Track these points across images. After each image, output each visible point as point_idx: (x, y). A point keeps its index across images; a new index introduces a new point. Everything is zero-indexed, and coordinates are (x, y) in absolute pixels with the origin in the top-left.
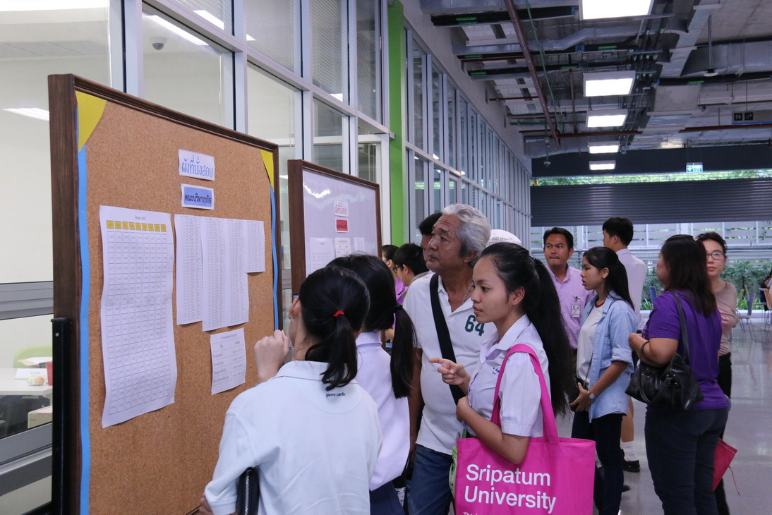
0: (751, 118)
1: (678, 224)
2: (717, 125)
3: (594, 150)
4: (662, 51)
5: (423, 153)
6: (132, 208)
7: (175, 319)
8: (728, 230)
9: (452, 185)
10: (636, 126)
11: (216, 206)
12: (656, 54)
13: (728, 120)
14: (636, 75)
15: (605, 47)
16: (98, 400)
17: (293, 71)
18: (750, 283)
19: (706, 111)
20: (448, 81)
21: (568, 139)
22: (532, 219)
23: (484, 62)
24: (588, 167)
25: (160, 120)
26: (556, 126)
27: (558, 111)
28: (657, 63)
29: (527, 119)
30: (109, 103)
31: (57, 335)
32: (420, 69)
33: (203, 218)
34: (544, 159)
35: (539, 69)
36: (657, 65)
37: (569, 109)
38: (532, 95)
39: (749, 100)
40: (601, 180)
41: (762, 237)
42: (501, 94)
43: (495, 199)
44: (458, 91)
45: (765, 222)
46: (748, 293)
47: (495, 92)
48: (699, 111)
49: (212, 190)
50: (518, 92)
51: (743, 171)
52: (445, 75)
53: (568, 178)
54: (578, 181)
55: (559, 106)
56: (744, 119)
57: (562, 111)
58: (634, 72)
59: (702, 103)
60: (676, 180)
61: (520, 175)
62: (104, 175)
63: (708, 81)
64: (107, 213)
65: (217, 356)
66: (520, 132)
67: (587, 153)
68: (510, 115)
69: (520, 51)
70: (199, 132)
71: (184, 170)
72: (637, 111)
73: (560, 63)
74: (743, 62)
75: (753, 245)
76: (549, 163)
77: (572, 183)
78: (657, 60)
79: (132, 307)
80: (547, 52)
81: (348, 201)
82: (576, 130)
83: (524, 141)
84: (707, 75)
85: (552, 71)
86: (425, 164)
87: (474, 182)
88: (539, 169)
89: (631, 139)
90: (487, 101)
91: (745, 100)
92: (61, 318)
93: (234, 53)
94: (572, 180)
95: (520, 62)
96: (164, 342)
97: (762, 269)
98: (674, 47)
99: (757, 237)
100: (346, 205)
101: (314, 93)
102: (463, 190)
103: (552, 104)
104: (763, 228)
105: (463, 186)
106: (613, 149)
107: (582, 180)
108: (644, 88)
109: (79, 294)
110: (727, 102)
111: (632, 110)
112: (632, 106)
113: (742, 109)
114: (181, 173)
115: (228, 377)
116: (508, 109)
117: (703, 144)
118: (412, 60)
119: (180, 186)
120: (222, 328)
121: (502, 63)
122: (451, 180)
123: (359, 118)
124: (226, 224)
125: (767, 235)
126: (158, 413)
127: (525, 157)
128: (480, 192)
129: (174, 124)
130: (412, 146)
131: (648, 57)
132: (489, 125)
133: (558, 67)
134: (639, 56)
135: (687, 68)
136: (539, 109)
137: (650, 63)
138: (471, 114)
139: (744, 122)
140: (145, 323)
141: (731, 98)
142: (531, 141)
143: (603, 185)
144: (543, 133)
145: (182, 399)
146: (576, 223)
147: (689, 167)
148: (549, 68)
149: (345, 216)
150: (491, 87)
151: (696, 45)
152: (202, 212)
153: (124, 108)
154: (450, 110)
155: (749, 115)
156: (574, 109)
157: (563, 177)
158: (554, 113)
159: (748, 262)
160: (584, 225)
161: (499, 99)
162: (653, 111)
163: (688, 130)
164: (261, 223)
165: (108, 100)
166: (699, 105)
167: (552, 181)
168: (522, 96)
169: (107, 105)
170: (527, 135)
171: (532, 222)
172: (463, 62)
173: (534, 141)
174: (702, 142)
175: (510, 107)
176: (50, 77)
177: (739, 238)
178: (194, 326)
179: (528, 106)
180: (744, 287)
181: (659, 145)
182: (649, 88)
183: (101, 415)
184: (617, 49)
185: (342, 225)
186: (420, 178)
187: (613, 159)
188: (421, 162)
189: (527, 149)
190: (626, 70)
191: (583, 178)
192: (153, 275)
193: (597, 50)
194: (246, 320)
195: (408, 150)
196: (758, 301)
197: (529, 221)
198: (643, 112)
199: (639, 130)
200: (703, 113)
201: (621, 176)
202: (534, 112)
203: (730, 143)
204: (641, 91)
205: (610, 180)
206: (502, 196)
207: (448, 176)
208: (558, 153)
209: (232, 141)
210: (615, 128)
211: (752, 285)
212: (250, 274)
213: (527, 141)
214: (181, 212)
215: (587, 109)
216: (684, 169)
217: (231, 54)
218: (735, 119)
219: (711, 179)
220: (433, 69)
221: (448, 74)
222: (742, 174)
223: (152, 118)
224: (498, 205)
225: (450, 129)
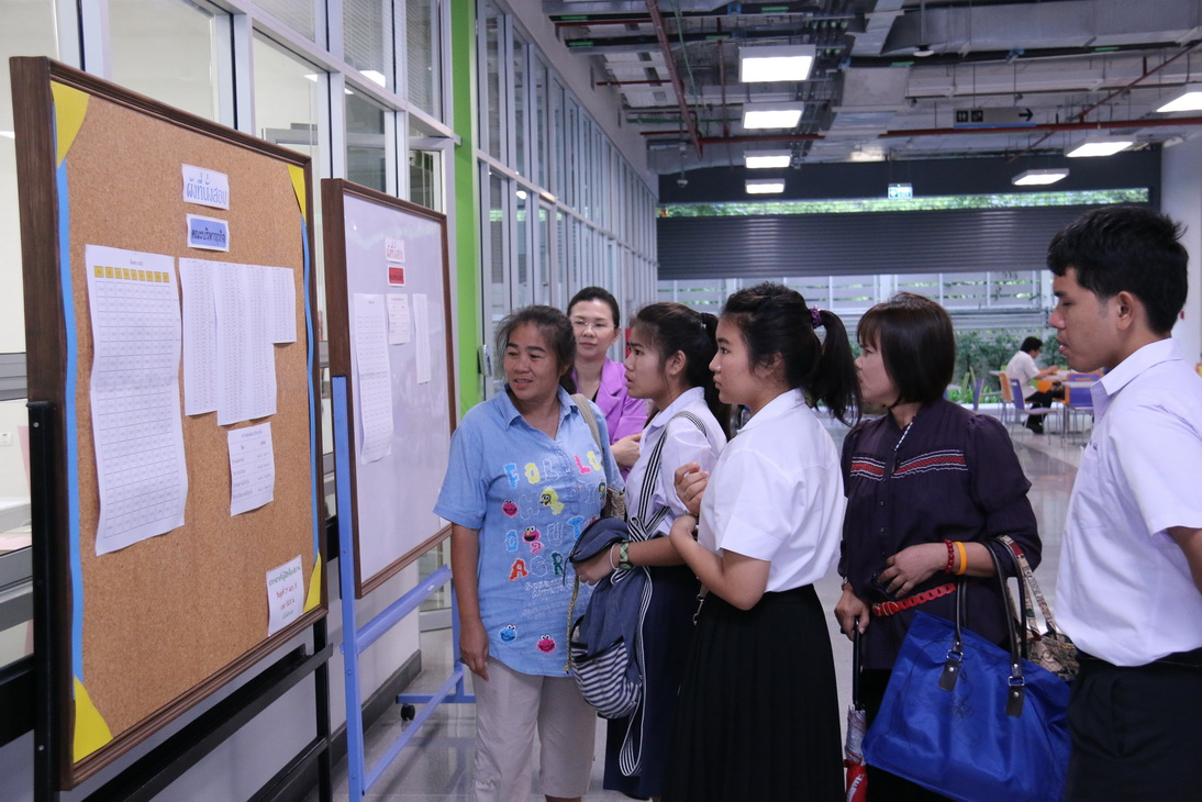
0: (980, 119)
1: (875, 277)
2: (933, 127)
3: (753, 162)
4: (853, 17)
5: (501, 166)
6: (126, 248)
7: (183, 408)
8: (947, 286)
9: (542, 215)
10: (815, 128)
11: (231, 247)
12: (846, 19)
13: (948, 121)
14: (817, 50)
15: (771, 9)
16: (90, 517)
17: (314, 41)
18: (978, 364)
19: (918, 105)
20: (536, 56)
21: (715, 147)
22: (659, 269)
23: (590, 27)
24: (744, 188)
25: (158, 121)
26: (697, 125)
27: (699, 102)
28: (848, 33)
29: (653, 114)
30: (93, 98)
31: (36, 425)
32: (496, 35)
33: (216, 263)
34: (678, 176)
35: (673, 38)
36: (847, 36)
37: (716, 100)
38: (661, 78)
39: (977, 92)
40: (763, 209)
41: (995, 297)
42: (614, 76)
43: (606, 238)
44: (551, 71)
45: (1000, 274)
46: (974, 378)
47: (605, 72)
48: (907, 107)
49: (226, 223)
50: (640, 73)
51: (969, 198)
52: (531, 46)
53: (713, 205)
54: (729, 210)
55: (701, 94)
56: (971, 119)
57: (706, 102)
58: (813, 47)
59: (911, 95)
60: (874, 210)
61: (641, 201)
62: (89, 200)
63: (919, 62)
64: (96, 255)
65: (237, 461)
66: (642, 133)
67: (743, 167)
68: (627, 107)
69: (646, 11)
70: (208, 138)
71: (189, 194)
72: (817, 104)
73: (705, 31)
74: (969, 37)
75: (983, 307)
76: (685, 182)
77: (720, 213)
78: (846, 30)
79: (129, 389)
80: (686, 14)
81: (404, 238)
82: (726, 132)
83: (648, 148)
84: (919, 54)
85: (693, 43)
86: (504, 184)
87: (573, 211)
88: (669, 190)
89: (808, 146)
90: (592, 86)
91: (972, 92)
92: (41, 402)
93: (232, 16)
94: (718, 208)
95: (645, 28)
96: (170, 439)
97: (995, 344)
98: (871, 9)
99: (988, 296)
100: (400, 245)
101: (346, 76)
102: (559, 223)
103: (691, 92)
104: (997, 283)
105: (559, 216)
106: (782, 161)
107: (735, 209)
108: (828, 71)
109: (64, 369)
110: (947, 93)
111: (811, 103)
112: (810, 97)
113: (968, 105)
114: (187, 199)
115: (251, 492)
116: (624, 97)
117: (912, 156)
118: (484, 21)
119: (185, 216)
120: (242, 422)
121: (618, 29)
122: (541, 207)
123: (410, 114)
124: (244, 271)
125: (1002, 292)
126: (164, 537)
127: (648, 173)
128: (583, 226)
129: (176, 128)
130: (485, 156)
131: (834, 24)
132: (597, 122)
133: (700, 36)
134: (820, 22)
135: (891, 41)
136: (672, 99)
137: (837, 34)
138: (569, 105)
139: (970, 124)
140: (145, 412)
141: (952, 88)
142: (658, 147)
143: (765, 217)
144: (677, 136)
145: (194, 520)
146: (725, 275)
147: (893, 190)
148: (688, 37)
149: (400, 262)
150: (599, 64)
151: (903, 7)
152: (214, 255)
153: (111, 105)
154: (539, 100)
155: (977, 115)
156: (724, 99)
157: (706, 204)
158: (694, 106)
159: (975, 334)
160: (738, 277)
161: (610, 82)
162: (841, 105)
163: (892, 134)
164: (290, 271)
165: (91, 93)
166: (907, 98)
167: (688, 210)
168: (645, 79)
169: (90, 101)
170: (652, 139)
171: (659, 273)
172: (558, 25)
173: (664, 147)
174: (911, 153)
175: (627, 95)
176: (14, 61)
177: (964, 297)
178: (207, 418)
179: (655, 94)
180: (969, 371)
181: (849, 155)
182: (834, 71)
183: (95, 538)
184: (788, 11)
185: (396, 276)
186: (497, 204)
187: (782, 177)
188: (498, 178)
189: (652, 161)
190: (802, 43)
191: (735, 205)
192: (156, 343)
193: (759, 12)
194: (273, 411)
195: (480, 162)
196: (988, 391)
197: (654, 271)
198: (826, 106)
199: (821, 133)
200: (912, 109)
201: (791, 203)
202: (663, 103)
203: (952, 154)
204: (823, 75)
205: (777, 209)
206: (615, 232)
207: (537, 202)
208: (699, 167)
209: (250, 152)
210: (784, 130)
211: (981, 367)
212: (277, 345)
213: (652, 148)
214: (187, 255)
215: (743, 101)
216: (884, 194)
217: (228, 17)
218: (958, 120)
219: (924, 208)
220: (514, 37)
221: (536, 44)
222: (968, 202)
223: (148, 118)
224: (610, 246)
225: (540, 127)
